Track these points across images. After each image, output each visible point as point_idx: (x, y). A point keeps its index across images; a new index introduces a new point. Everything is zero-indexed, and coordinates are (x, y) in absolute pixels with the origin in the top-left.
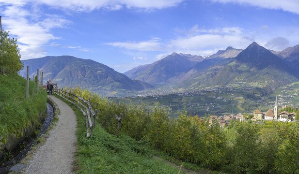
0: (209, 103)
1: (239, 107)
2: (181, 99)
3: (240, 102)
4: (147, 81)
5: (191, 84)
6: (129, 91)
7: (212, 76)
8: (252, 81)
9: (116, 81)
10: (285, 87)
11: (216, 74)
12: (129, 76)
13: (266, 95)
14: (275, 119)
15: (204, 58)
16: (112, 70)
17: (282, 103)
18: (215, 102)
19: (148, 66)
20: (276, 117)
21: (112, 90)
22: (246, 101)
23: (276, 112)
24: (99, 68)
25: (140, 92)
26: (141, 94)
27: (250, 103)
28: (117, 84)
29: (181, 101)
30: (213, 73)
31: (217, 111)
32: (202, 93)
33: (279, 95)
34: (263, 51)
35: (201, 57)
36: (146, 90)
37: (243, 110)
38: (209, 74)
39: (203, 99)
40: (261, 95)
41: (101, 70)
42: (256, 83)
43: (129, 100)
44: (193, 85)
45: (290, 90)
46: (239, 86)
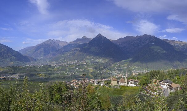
0: (71, 72)
1: (90, 74)
2: (54, 69)
3: (91, 71)
4: (32, 57)
5: (60, 59)
6: (21, 62)
7: (73, 54)
8: (98, 59)
9: (13, 56)
10: (119, 63)
11: (75, 53)
12: (21, 53)
13: (107, 67)
14: (126, 84)
15: (68, 43)
16: (11, 49)
17: (117, 73)
18: (75, 71)
19: (33, 47)
20: (126, 83)
21: (11, 61)
22: (94, 71)
23: (126, 79)
24: (3, 48)
25: (28, 63)
26: (28, 64)
27: (97, 72)
28: (14, 57)
29: (54, 70)
30: (74, 53)
31: (76, 77)
32: (67, 65)
33: (115, 68)
34: (105, 40)
35: (67, 42)
36: (31, 62)
37: (92, 76)
38: (71, 53)
39: (67, 69)
40: (104, 67)
41: (4, 49)
42: (101, 60)
43: (21, 68)
44: (61, 59)
45: (122, 65)
46: (90, 61)
